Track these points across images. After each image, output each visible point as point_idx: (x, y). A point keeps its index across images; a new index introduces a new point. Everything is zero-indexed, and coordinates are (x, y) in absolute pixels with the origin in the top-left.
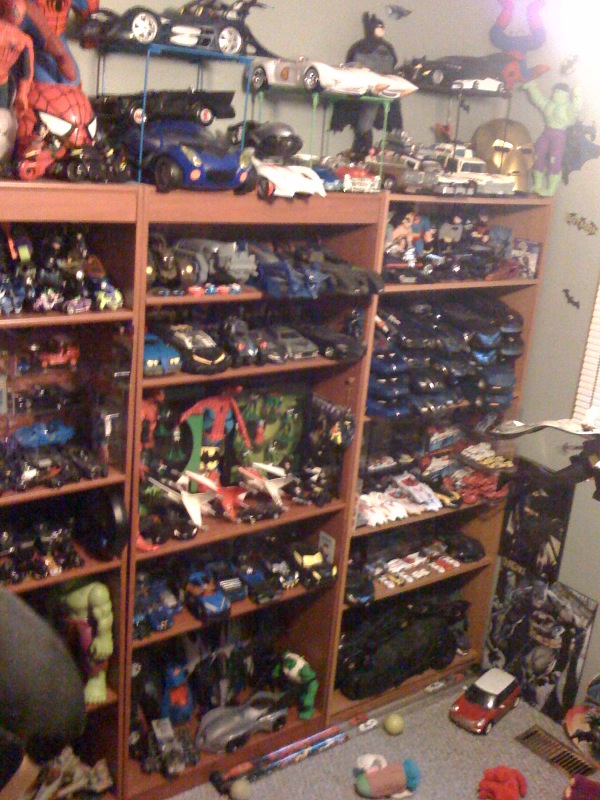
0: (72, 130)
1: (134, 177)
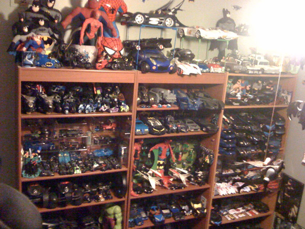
0: (115, 53)
1: (135, 68)
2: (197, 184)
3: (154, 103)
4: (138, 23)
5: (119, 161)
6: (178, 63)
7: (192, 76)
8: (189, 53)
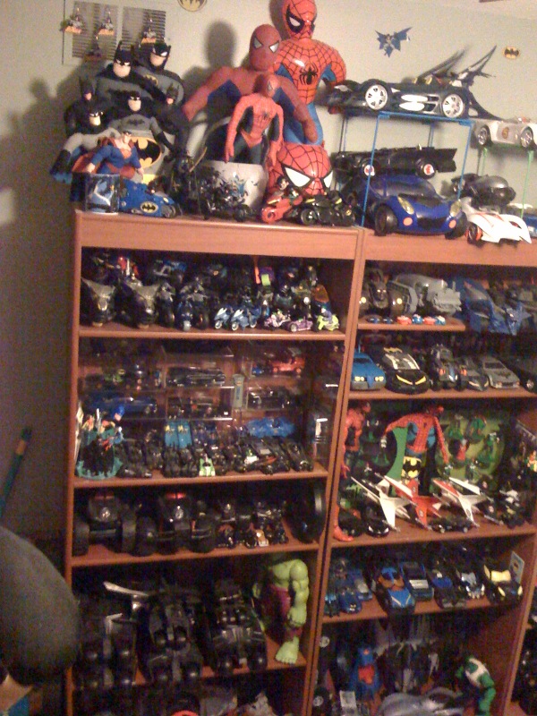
0: (310, 182)
1: (358, 222)
2: (501, 523)
3: (403, 313)
4: (373, 107)
5: (308, 453)
6: (470, 210)
7: (506, 247)
8: (501, 186)
